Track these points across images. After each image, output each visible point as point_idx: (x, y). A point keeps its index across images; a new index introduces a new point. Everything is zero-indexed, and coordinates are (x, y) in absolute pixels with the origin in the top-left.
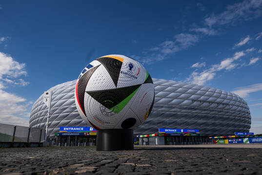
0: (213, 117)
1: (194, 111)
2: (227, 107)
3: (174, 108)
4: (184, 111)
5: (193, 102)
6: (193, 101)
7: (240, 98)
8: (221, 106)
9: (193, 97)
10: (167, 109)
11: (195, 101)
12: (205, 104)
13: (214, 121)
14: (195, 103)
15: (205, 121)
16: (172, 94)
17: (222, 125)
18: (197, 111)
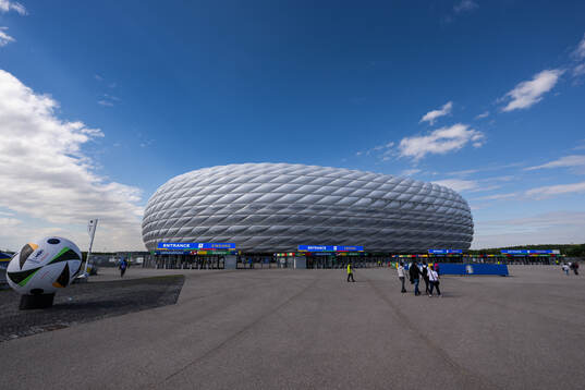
0: (407, 224)
1: (375, 215)
2: (430, 208)
3: (342, 210)
4: (358, 214)
5: (373, 202)
6: (375, 199)
7: (453, 193)
8: (419, 207)
9: (374, 193)
10: (333, 213)
11: (377, 199)
12: (393, 204)
13: (407, 231)
14: (377, 203)
15: (393, 230)
16: (341, 190)
17: (420, 236)
18: (380, 215)
